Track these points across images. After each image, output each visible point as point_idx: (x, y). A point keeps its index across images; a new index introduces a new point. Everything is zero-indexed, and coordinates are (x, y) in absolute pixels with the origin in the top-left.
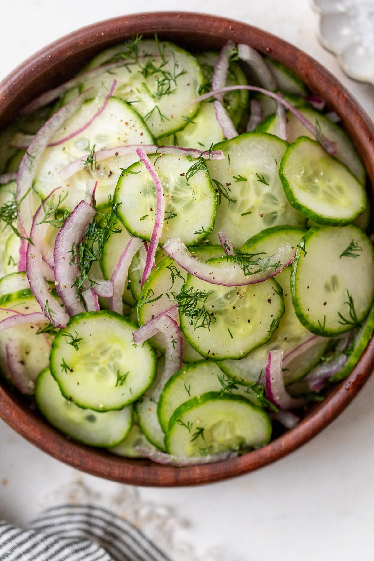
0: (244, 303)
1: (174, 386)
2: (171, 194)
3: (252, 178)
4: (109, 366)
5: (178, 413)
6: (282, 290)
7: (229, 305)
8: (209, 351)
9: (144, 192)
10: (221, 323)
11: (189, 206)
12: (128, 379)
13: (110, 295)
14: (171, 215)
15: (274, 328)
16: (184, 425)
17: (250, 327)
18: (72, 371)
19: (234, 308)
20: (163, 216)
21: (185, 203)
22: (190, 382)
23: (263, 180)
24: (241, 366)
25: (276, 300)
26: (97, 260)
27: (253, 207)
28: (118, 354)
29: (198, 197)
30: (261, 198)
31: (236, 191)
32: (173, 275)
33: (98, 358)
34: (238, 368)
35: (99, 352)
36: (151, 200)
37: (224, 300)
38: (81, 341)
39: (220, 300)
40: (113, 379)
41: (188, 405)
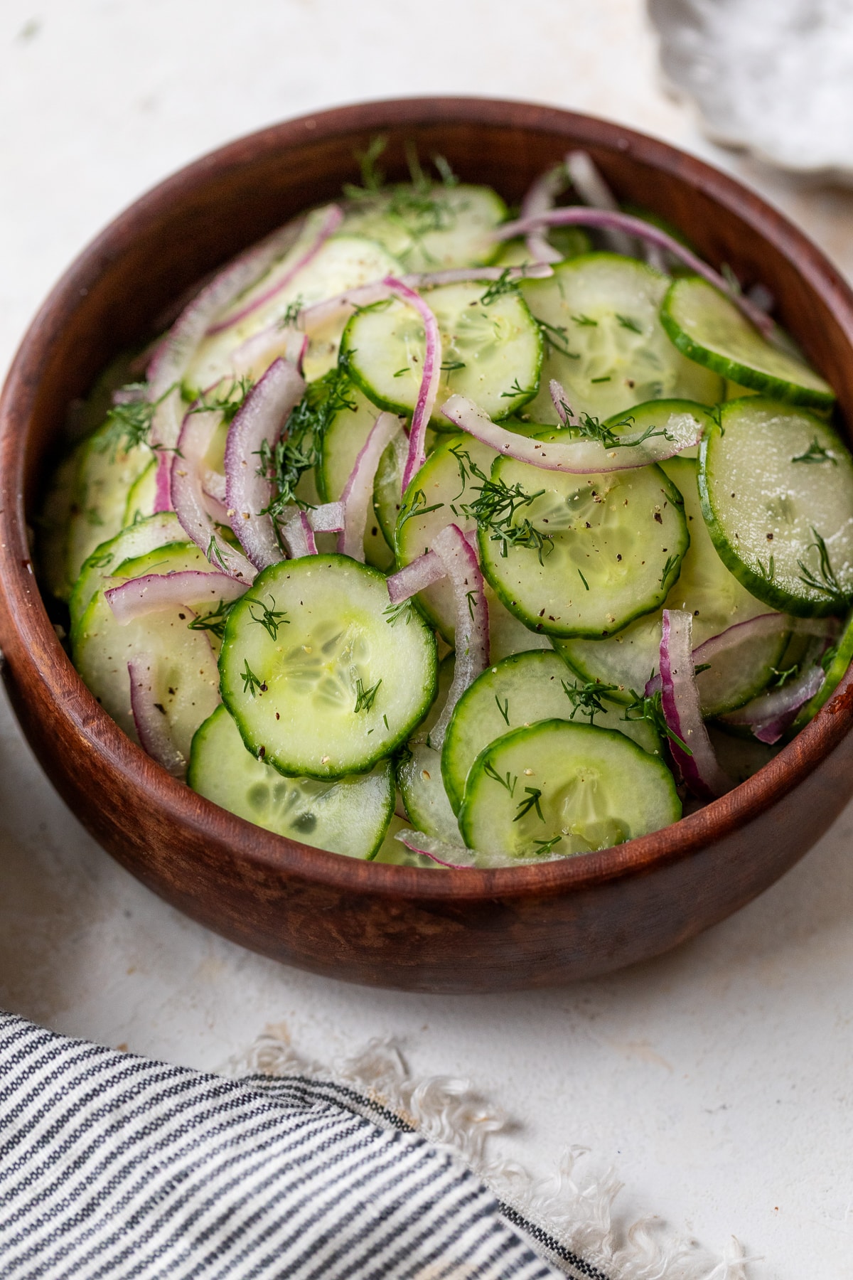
0: (607, 520)
1: (474, 702)
2: (451, 334)
3: (607, 323)
4: (341, 674)
5: (486, 762)
6: (681, 497)
7: (577, 521)
8: (543, 612)
9: (399, 335)
10: (564, 561)
11: (489, 351)
12: (380, 697)
13: (339, 524)
14: (454, 368)
15: (669, 578)
16: (499, 779)
17: (622, 571)
18: (264, 688)
19: (588, 526)
20: (437, 365)
21: (480, 347)
22: (508, 694)
23: (629, 325)
24: (610, 660)
25: (671, 515)
26: (309, 466)
27: (613, 371)
28: (358, 648)
29: (505, 334)
30: (628, 358)
31: (578, 341)
32: (463, 470)
33: (317, 661)
34: (604, 663)
35: (319, 644)
36: (416, 347)
37: (567, 510)
38: (283, 618)
39: (558, 509)
40: (350, 700)
41: (506, 740)
